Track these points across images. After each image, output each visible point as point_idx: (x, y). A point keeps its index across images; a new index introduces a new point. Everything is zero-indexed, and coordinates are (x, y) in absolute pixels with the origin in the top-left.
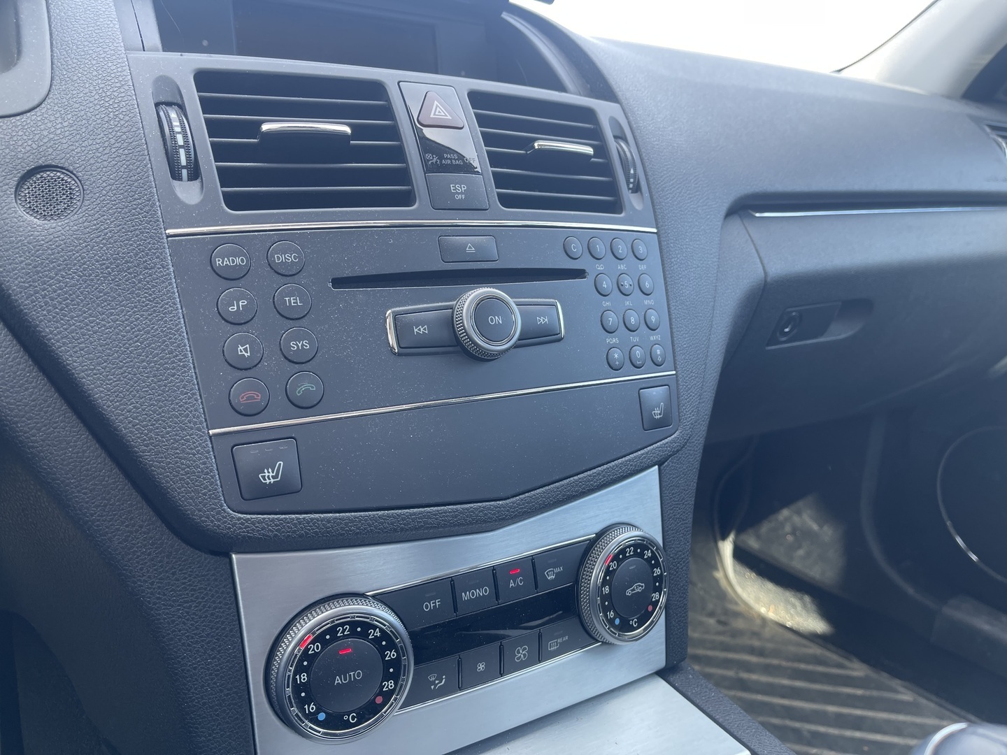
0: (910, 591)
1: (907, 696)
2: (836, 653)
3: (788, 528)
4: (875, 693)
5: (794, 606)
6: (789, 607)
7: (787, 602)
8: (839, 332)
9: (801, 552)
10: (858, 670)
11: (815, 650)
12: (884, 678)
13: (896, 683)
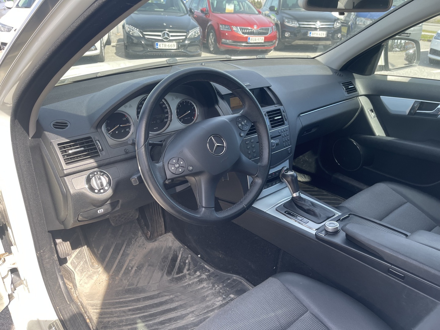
0: (327, 172)
1: (325, 193)
2: (311, 186)
3: (302, 160)
4: (319, 193)
5: (303, 177)
6: (302, 178)
7: (301, 176)
8: (313, 130)
9: (304, 165)
10: (316, 189)
11: (307, 186)
12: (321, 190)
13: (324, 191)
